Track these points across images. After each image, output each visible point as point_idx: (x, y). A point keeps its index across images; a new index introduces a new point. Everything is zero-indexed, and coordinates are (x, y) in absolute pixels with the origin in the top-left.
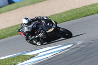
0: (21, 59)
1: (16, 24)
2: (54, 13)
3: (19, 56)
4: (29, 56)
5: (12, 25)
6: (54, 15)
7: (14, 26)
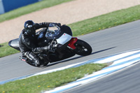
0: (88, 70)
1: (83, 19)
2: (136, 4)
3: (85, 66)
4: (101, 65)
5: (77, 21)
6: (136, 6)
7: (79, 22)
